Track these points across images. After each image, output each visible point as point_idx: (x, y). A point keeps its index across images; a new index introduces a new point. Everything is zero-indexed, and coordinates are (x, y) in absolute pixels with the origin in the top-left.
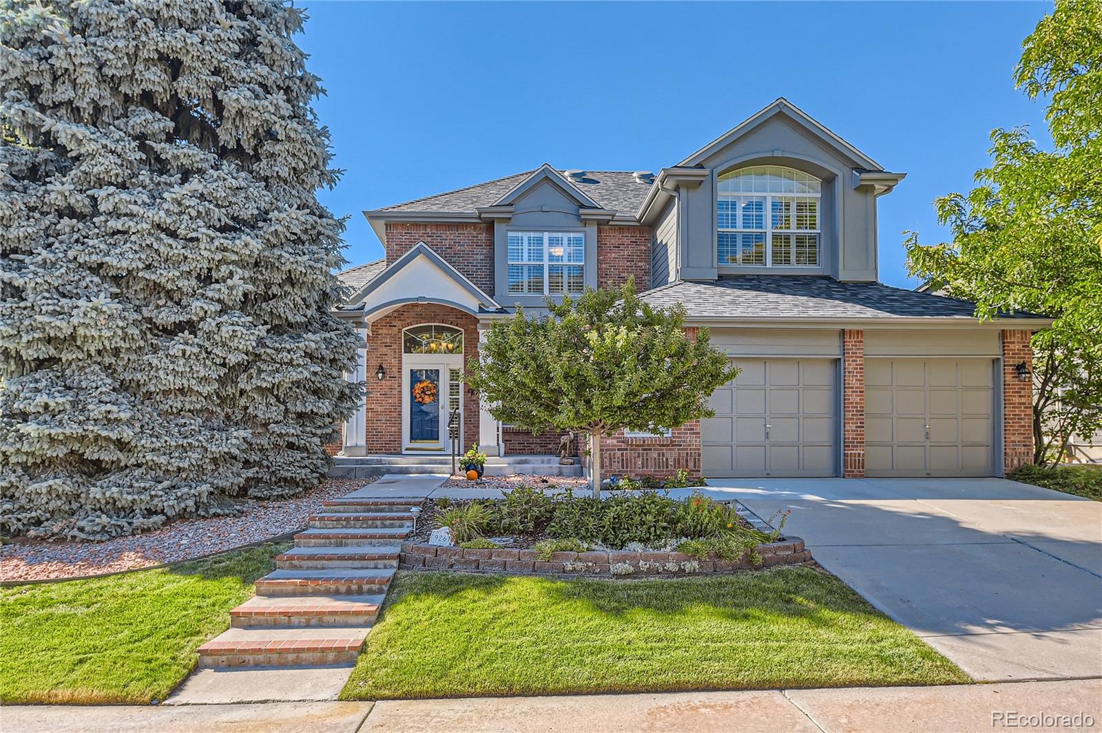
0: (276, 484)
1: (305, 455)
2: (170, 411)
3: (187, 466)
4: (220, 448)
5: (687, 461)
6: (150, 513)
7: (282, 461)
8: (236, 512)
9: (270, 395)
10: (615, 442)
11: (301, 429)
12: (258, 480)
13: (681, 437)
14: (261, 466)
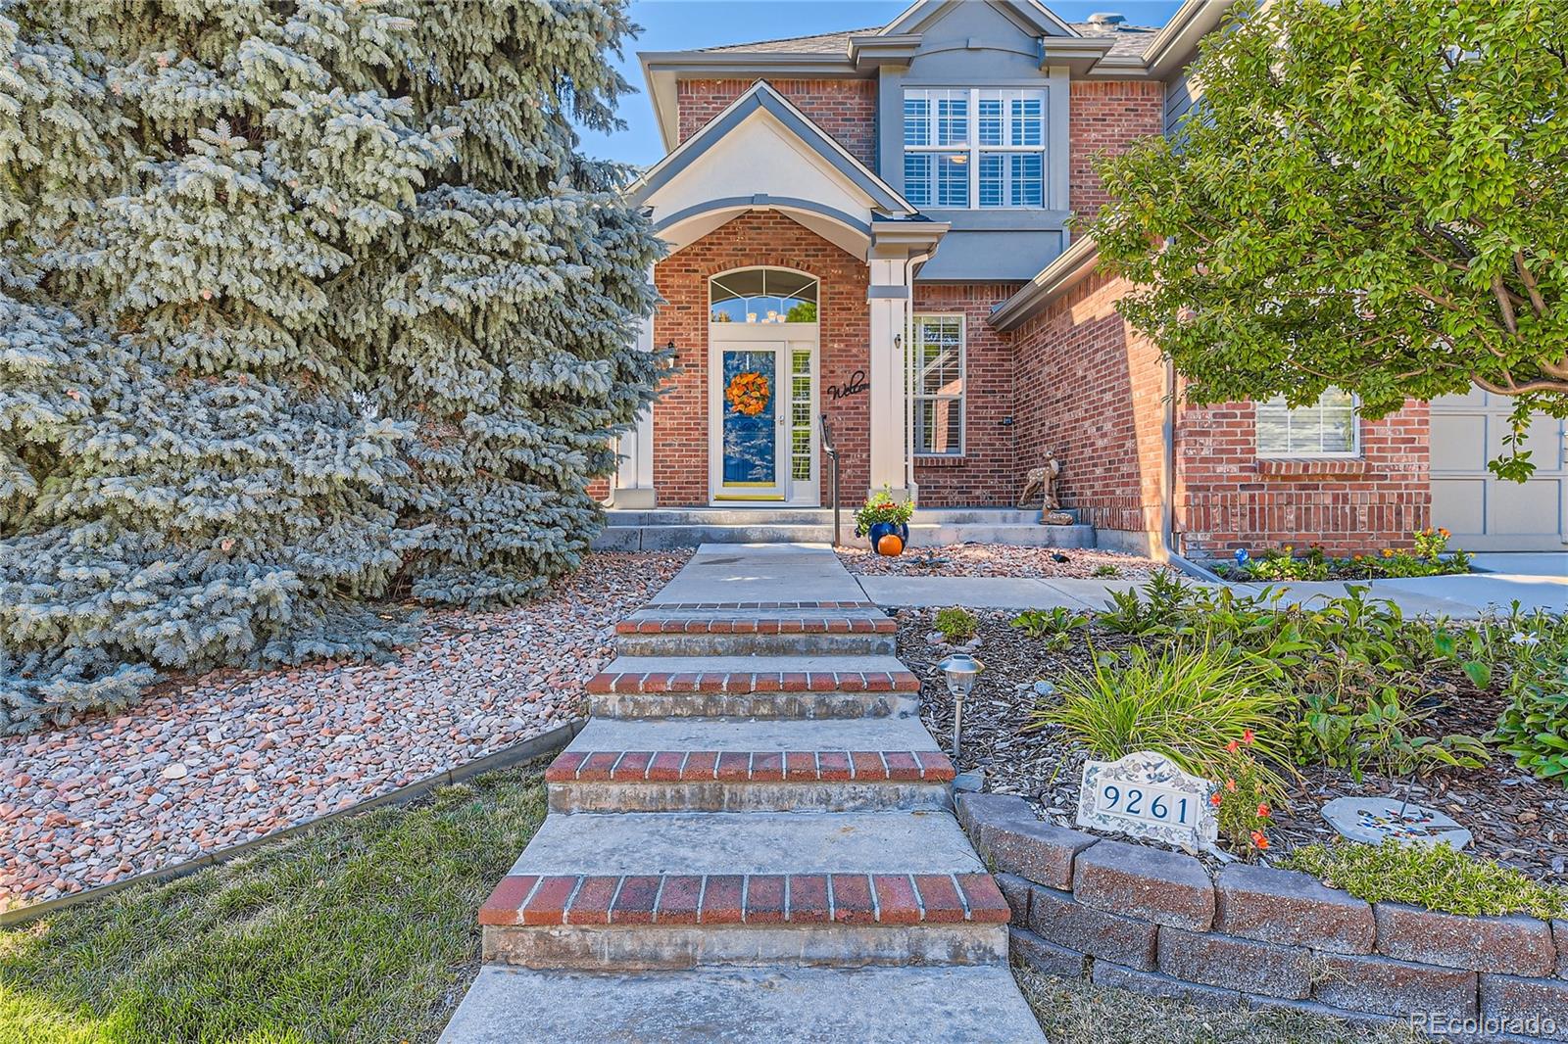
0: (483, 567)
1: (553, 494)
2: (193, 365)
3: (231, 518)
4: (328, 468)
5: (1399, 513)
6: (119, 654)
7: (497, 508)
8: (371, 649)
9: (465, 342)
10: (1234, 469)
11: (542, 430)
12: (440, 557)
13: (1384, 459)
14: (445, 520)
